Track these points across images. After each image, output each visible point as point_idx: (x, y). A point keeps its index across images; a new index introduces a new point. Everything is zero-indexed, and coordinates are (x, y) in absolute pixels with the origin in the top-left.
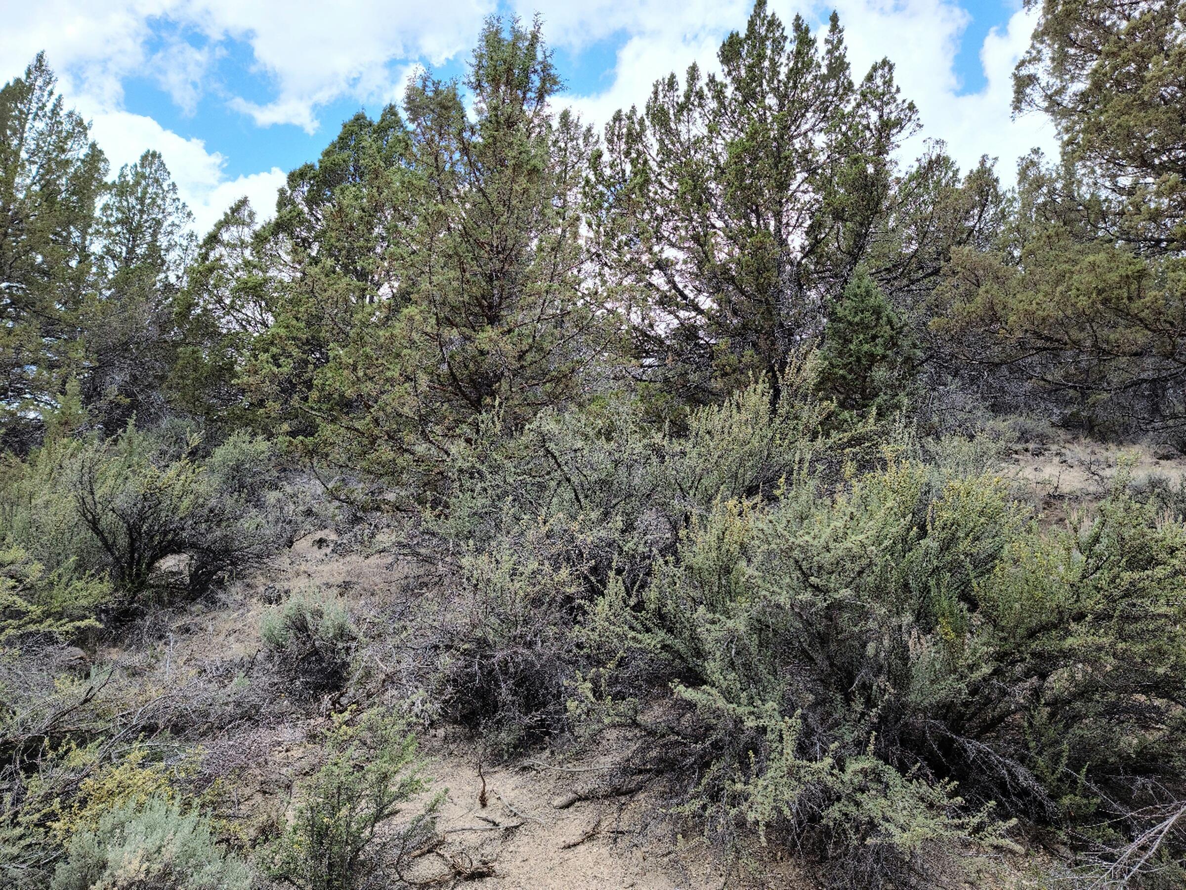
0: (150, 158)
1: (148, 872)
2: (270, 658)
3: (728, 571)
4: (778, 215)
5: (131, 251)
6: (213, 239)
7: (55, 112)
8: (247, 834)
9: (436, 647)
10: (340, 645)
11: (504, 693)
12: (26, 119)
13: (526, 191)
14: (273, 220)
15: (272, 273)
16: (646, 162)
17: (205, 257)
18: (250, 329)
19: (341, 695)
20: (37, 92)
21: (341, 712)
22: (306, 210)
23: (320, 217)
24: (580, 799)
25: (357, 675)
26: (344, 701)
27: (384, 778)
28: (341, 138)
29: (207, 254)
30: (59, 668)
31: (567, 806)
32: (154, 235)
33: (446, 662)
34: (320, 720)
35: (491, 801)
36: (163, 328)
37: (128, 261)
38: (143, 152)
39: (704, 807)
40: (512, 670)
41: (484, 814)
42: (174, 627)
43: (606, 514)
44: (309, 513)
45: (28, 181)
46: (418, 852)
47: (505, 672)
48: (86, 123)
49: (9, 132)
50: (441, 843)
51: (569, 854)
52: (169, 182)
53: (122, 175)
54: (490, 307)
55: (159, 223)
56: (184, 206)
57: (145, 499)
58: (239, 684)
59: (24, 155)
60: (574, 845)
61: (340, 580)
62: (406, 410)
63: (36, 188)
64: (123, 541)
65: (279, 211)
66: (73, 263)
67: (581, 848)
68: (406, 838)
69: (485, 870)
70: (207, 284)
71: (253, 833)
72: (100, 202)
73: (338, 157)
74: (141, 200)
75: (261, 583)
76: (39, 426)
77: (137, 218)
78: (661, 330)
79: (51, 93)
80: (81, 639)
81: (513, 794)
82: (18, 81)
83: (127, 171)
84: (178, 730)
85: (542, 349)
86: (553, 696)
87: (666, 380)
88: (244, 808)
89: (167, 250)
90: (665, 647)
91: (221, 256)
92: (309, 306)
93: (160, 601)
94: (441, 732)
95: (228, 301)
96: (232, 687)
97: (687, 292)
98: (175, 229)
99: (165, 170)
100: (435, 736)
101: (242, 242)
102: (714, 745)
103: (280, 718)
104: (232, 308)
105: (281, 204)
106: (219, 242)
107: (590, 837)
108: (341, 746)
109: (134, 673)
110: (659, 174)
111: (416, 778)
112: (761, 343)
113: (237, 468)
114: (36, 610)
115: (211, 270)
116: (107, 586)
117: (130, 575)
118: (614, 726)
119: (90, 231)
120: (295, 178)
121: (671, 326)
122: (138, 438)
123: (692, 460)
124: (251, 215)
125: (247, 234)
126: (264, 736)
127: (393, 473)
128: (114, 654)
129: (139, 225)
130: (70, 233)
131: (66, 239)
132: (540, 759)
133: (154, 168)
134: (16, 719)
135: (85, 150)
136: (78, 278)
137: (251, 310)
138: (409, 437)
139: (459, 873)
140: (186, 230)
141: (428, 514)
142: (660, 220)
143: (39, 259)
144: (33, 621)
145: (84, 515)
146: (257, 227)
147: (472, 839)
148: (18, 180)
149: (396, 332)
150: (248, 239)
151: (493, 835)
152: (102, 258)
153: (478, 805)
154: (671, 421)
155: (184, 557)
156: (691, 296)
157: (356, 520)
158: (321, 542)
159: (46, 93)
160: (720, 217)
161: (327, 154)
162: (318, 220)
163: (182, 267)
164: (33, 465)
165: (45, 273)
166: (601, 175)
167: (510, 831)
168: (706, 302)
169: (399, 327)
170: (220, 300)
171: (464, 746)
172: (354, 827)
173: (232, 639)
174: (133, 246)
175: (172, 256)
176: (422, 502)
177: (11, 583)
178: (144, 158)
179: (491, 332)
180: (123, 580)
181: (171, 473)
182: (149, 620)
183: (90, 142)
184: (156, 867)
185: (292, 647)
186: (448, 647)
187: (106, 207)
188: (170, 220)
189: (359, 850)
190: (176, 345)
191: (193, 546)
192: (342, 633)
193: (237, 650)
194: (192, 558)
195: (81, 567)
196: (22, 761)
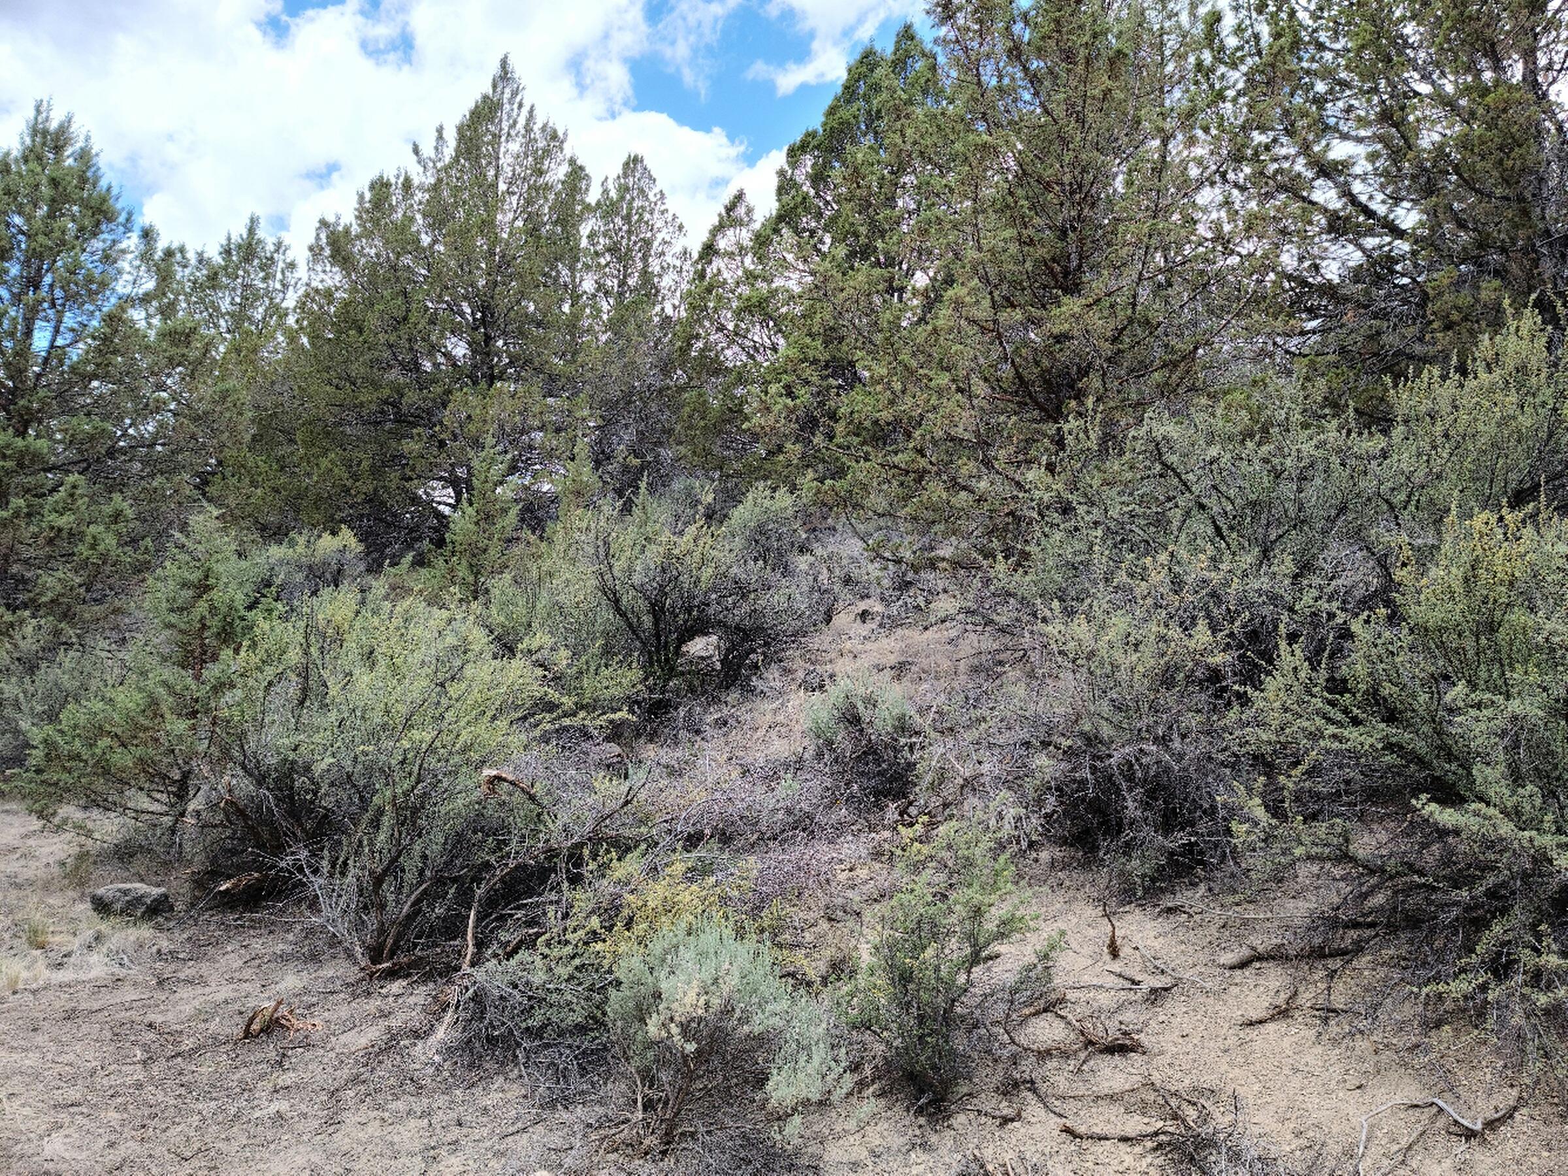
0: (633, 163)
1: (707, 1005)
2: (819, 756)
3: (1492, 627)
4: (1529, 55)
5: (622, 283)
6: (709, 251)
7: (528, 129)
8: (814, 969)
9: (1027, 745)
10: (903, 741)
11: (1132, 807)
12: (499, 144)
13: (1107, 92)
14: (774, 213)
15: (778, 283)
16: (1292, 14)
17: (702, 275)
18: (759, 358)
19: (911, 804)
20: (507, 107)
21: (911, 825)
22: (812, 192)
23: (829, 198)
24: (1260, 958)
25: (928, 778)
26: (913, 811)
27: (977, 913)
28: (846, 88)
29: (704, 270)
30: (598, 765)
31: (1243, 965)
32: (645, 258)
33: (1045, 765)
34: (887, 834)
35: (1125, 951)
36: (666, 369)
37: (621, 294)
38: (624, 159)
39: (1484, 988)
40: (1139, 774)
41: (1116, 967)
42: (709, 719)
43: (1266, 554)
44: (847, 581)
45: (511, 216)
46: (1032, 1010)
47: (1130, 778)
48: (560, 134)
49: (484, 162)
50: (1062, 1000)
51: (1252, 1033)
52: (656, 190)
53: (606, 192)
54: (1066, 273)
55: (648, 243)
56: (675, 217)
57: (664, 571)
58: (788, 787)
59: (502, 187)
60: (1261, 1022)
61: (893, 660)
62: (959, 432)
63: (519, 223)
64: (647, 621)
65: (779, 200)
66: (566, 308)
67: (1271, 1027)
68: (1014, 991)
69: (1128, 1042)
70: (706, 308)
71: (823, 967)
72: (585, 230)
73: (845, 113)
74: (627, 218)
75: (800, 668)
76: (555, 500)
77: (624, 242)
78: (1332, 272)
79: (520, 106)
80: (615, 733)
81: (1157, 944)
82: (485, 98)
83: (610, 185)
84: (725, 839)
85: (1148, 322)
86: (1205, 812)
87: (1343, 351)
88: (809, 937)
89: (660, 276)
90: (1390, 747)
91: (719, 270)
92: (824, 316)
93: (692, 689)
94: (1045, 855)
95: (731, 326)
96: (780, 792)
97: (1374, 206)
98: (666, 249)
99: (650, 177)
100: (1036, 860)
101: (741, 248)
102: (1492, 894)
103: (840, 828)
104: (736, 334)
105: (781, 191)
106: (717, 252)
107: (1282, 1013)
108: (917, 867)
109: (673, 772)
110: (1315, 31)
111: (1018, 914)
112: (1514, 267)
113: (761, 530)
114: (568, 702)
115: (709, 290)
116: (636, 674)
117: (659, 661)
118: (1310, 858)
119: (579, 266)
120: (794, 153)
121: (1351, 264)
122: (652, 505)
123: (1404, 460)
124: (749, 211)
125: (745, 236)
126: (822, 851)
127: (948, 517)
128: (650, 752)
129: (629, 250)
130: (558, 272)
131: (556, 279)
132: (1191, 897)
133: (638, 175)
134: (558, 822)
135: (564, 169)
136: (572, 325)
137: (758, 335)
138: (966, 467)
139: (1091, 1043)
140: (677, 248)
141: (1001, 566)
142: (1320, 101)
143: (532, 308)
144: (565, 715)
145: (605, 594)
146: (757, 226)
147: (1105, 1000)
148: (499, 217)
149: (940, 323)
150: (746, 243)
151: (1131, 996)
152: (594, 296)
153: (1107, 957)
154: (1356, 410)
155: (714, 639)
156: (1381, 210)
157: (904, 585)
158: (864, 616)
159: (516, 106)
160: (1425, 77)
161: (832, 111)
162: (827, 203)
163: (678, 294)
164: (550, 541)
165: (539, 324)
166: (1222, 49)
167: (1156, 996)
168: (1408, 217)
169: (944, 316)
170: (721, 328)
171: (1079, 876)
172: (944, 972)
173: (773, 734)
174: (625, 277)
175: (667, 282)
176: (989, 555)
177: (539, 672)
178: (626, 165)
179: (1072, 305)
180: (652, 665)
181: (688, 537)
182: (682, 712)
183: (568, 156)
184: (716, 1002)
185: (844, 742)
186: (1045, 744)
187: (592, 236)
188: (660, 236)
189: (953, 1001)
190: (681, 389)
191: (721, 624)
192: (903, 726)
193: (780, 749)
194: (720, 638)
195: (607, 651)
196: (568, 871)
